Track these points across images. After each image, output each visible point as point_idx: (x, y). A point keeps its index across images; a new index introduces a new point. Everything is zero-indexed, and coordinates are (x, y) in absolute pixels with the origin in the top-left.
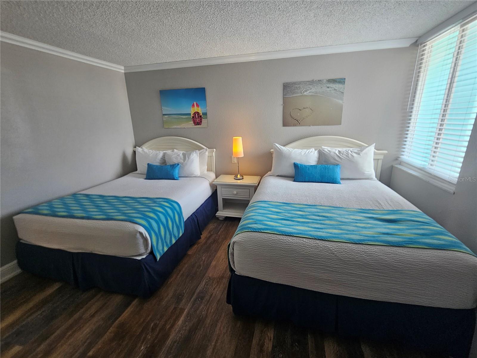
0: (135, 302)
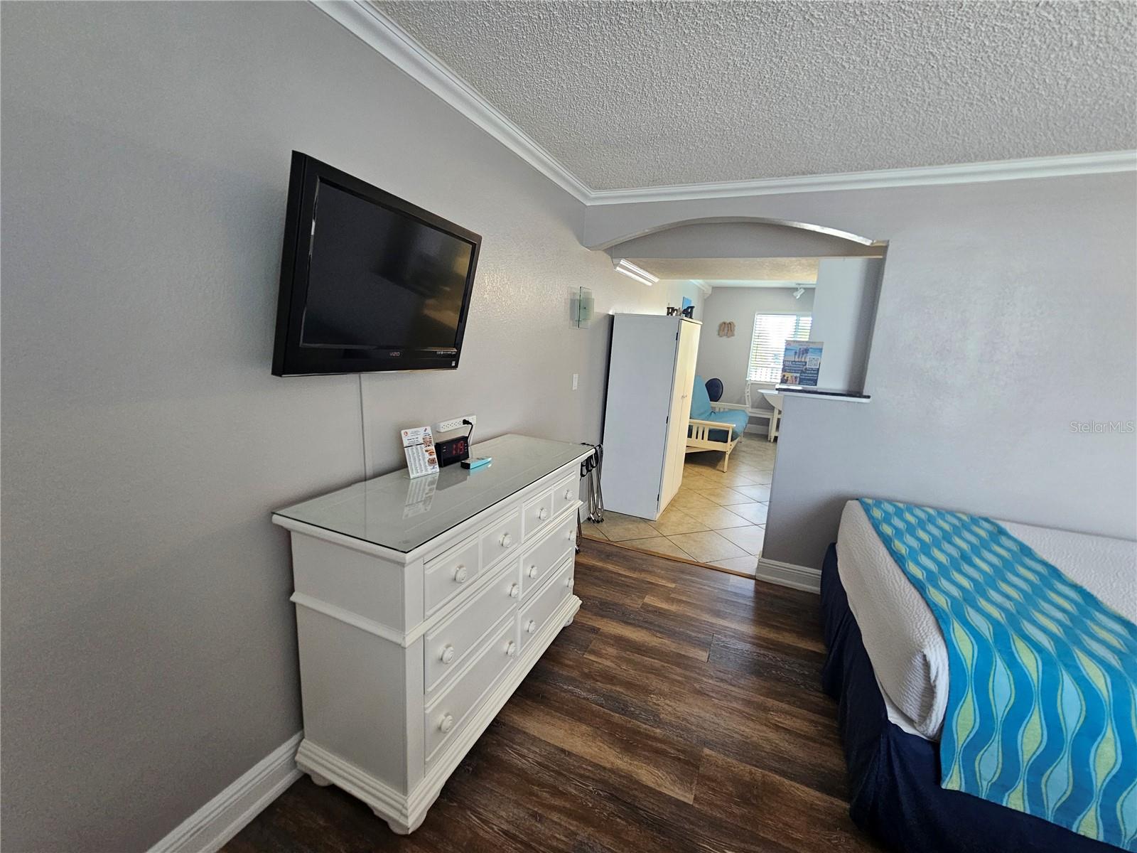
0: (843, 805)
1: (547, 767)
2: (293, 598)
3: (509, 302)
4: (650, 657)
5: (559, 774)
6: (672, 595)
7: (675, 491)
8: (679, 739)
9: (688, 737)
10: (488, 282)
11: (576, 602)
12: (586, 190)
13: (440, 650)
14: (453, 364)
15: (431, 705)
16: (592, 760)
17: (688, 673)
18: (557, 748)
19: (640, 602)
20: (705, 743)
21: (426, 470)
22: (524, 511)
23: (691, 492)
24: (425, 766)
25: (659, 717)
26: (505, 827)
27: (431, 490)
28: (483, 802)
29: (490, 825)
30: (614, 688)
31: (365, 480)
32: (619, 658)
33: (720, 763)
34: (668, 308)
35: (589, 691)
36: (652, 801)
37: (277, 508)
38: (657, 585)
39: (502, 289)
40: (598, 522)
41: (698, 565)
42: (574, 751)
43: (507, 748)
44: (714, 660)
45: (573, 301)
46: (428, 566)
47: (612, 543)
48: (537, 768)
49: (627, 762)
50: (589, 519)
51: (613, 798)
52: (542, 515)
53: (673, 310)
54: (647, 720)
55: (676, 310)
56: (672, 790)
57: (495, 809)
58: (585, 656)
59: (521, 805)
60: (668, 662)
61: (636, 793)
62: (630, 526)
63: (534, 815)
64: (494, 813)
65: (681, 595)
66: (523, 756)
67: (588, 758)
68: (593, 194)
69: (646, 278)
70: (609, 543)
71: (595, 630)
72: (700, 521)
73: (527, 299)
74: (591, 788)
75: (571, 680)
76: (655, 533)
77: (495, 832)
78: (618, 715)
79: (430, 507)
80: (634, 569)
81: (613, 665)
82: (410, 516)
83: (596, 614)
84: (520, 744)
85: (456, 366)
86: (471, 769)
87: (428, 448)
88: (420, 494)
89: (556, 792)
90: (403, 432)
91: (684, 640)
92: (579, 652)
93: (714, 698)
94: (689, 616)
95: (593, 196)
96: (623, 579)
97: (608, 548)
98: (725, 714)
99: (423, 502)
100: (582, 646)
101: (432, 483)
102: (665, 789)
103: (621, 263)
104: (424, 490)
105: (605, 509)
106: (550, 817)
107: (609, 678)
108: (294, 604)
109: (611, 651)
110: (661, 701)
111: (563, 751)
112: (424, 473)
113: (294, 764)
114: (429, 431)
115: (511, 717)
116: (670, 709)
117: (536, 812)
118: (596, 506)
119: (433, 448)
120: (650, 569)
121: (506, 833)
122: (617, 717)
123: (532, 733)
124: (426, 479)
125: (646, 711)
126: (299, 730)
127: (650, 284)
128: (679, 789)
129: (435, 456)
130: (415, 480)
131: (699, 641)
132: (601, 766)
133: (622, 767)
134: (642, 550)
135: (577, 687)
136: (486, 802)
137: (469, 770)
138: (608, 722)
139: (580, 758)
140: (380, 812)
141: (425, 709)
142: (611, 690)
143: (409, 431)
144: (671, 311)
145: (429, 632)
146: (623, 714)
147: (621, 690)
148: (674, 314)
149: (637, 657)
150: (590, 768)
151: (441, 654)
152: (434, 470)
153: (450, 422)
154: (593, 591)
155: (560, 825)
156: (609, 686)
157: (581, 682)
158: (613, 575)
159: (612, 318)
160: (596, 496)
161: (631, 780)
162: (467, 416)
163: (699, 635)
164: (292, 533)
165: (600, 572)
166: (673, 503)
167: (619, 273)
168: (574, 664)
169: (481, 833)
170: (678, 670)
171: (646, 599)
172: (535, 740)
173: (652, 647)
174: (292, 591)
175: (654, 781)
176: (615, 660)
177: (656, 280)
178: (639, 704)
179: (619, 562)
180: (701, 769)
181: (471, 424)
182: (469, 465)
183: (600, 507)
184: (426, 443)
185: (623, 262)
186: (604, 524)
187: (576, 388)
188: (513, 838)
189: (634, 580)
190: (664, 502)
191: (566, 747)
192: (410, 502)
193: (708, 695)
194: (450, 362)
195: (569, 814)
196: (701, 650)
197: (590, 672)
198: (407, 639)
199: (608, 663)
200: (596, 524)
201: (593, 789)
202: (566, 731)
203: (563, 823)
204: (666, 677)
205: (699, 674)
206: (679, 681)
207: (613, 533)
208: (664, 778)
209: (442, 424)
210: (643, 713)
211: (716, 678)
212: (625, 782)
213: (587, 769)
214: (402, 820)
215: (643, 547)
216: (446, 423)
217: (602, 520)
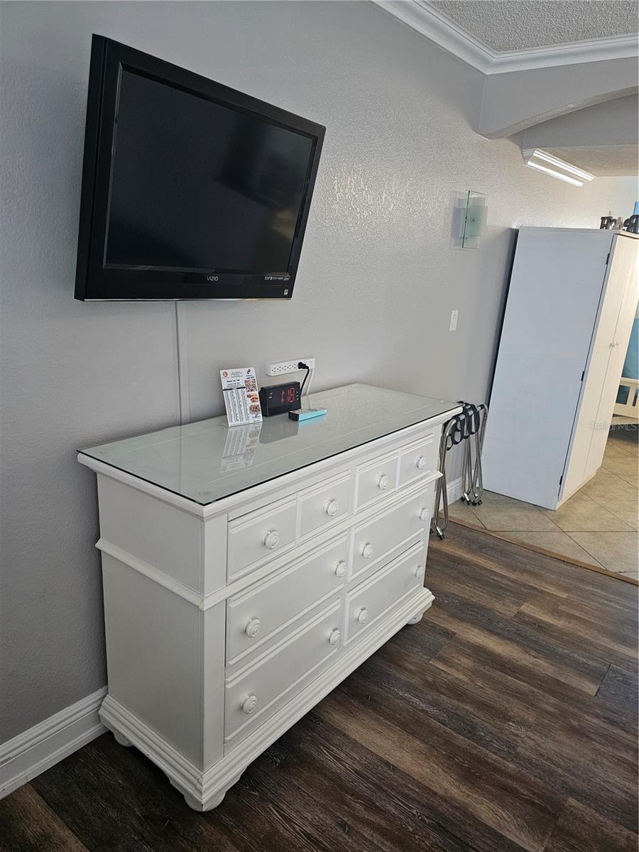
1: (366, 778)
2: (98, 545)
3: (366, 214)
4: (517, 678)
5: (379, 787)
6: (562, 608)
7: (591, 473)
8: (538, 780)
9: (550, 780)
10: (339, 189)
11: (427, 597)
12: (485, 52)
13: (245, 620)
14: (286, 293)
15: (233, 680)
16: (420, 781)
17: (565, 706)
18: (381, 760)
19: (514, 609)
20: (572, 792)
21: (248, 419)
22: (358, 476)
23: (616, 478)
24: (225, 746)
25: (515, 750)
26: (309, 829)
27: (253, 442)
28: (288, 799)
29: (292, 824)
30: (461, 705)
31: (181, 424)
32: (475, 672)
33: (588, 818)
34: (603, 219)
35: (430, 703)
36: (488, 842)
37: (83, 446)
38: (542, 592)
39: (356, 196)
40: (474, 504)
41: (606, 574)
42: (401, 767)
43: (322, 748)
44: (605, 696)
45: (457, 212)
46: (232, 524)
47: (488, 532)
48: (354, 776)
49: (464, 793)
50: (463, 499)
51: (439, 828)
52: (381, 482)
53: (610, 220)
54: (500, 750)
55: (615, 221)
56: (517, 837)
57: (300, 809)
58: (431, 662)
59: (330, 811)
60: (539, 687)
61: (469, 829)
62: (517, 514)
63: (343, 825)
64: (298, 812)
65: (573, 608)
66: (339, 760)
67: (416, 778)
68: (497, 58)
69: (576, 177)
70: (485, 532)
71: (449, 635)
72: (620, 517)
73: (390, 209)
74: (414, 812)
75: (409, 687)
76: (552, 526)
77: (296, 831)
78: (462, 737)
79: (252, 461)
80: (514, 568)
81: (465, 679)
82: (228, 469)
83: (453, 616)
84: (337, 746)
85: (289, 296)
86: (279, 761)
87: (251, 393)
88: (240, 447)
89: (372, 807)
90: (222, 372)
91: (567, 665)
92: (425, 657)
93: (596, 741)
94: (580, 636)
95: (495, 61)
96: (496, 578)
97: (483, 538)
98: (607, 763)
99: (243, 456)
100: (430, 650)
101: (253, 434)
102: (507, 833)
103: (534, 154)
104: (244, 440)
105: (484, 488)
106: (361, 831)
107: (458, 692)
108: (100, 551)
109: (466, 662)
110: (522, 732)
111: (387, 764)
112: (244, 421)
113: (98, 718)
114: (253, 373)
115: (332, 715)
116: (532, 743)
117: (346, 823)
118: (473, 485)
119: (256, 393)
120: (537, 570)
121: (308, 836)
122: (460, 740)
123: (353, 737)
124: (247, 429)
125: (499, 739)
126: (105, 685)
127: (580, 184)
128: (526, 836)
129: (258, 403)
130: (233, 430)
131: (587, 669)
132: (430, 790)
133: (456, 796)
134: (531, 546)
135: (416, 696)
136: (292, 799)
137: (276, 762)
138: (448, 742)
139: (405, 775)
140: (175, 782)
141: (225, 683)
142: (457, 708)
143: (229, 371)
144: (607, 222)
145: (232, 599)
146: (469, 738)
147: (470, 709)
148: (611, 227)
149: (498, 675)
150: (417, 790)
151: (245, 625)
152: (257, 419)
153: (283, 365)
154: (455, 588)
155: (372, 843)
156: (456, 702)
157: (421, 692)
158: (483, 572)
159: (515, 234)
160: (473, 472)
161: (465, 813)
162: (303, 358)
163: (590, 663)
164: (98, 474)
165: (467, 565)
166: (584, 492)
167: (531, 168)
168: (417, 669)
169: (281, 830)
170: (553, 700)
171: (523, 606)
172: (356, 745)
173: (521, 666)
174: (97, 537)
175: (496, 821)
176: (469, 673)
177: (589, 177)
178: (492, 729)
179: (494, 557)
180: (561, 820)
181: (307, 368)
182: (297, 416)
183: (477, 485)
184: (248, 386)
185: (537, 154)
186: (482, 508)
187: (455, 329)
188: (317, 843)
189: (512, 582)
190: (570, 488)
191: (392, 761)
192: (228, 454)
193: (588, 737)
194: (282, 290)
195: (384, 833)
196: (589, 681)
197: (434, 682)
198: (206, 601)
199: (460, 676)
200: (471, 507)
201: (417, 813)
202: (394, 742)
203: (375, 842)
204: (532, 705)
205: (580, 709)
206: (549, 713)
207: (493, 520)
208: (508, 820)
209: (272, 367)
210: (495, 741)
211: (605, 718)
212: (458, 814)
213: (412, 790)
214: (196, 795)
215: (530, 542)
216: (277, 366)
217: (480, 503)
